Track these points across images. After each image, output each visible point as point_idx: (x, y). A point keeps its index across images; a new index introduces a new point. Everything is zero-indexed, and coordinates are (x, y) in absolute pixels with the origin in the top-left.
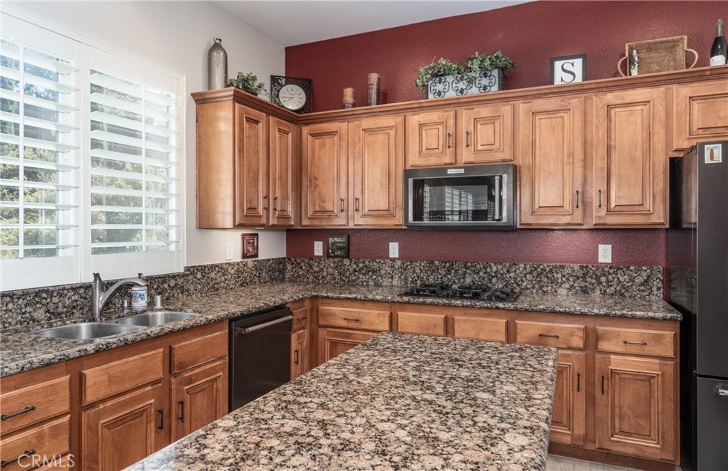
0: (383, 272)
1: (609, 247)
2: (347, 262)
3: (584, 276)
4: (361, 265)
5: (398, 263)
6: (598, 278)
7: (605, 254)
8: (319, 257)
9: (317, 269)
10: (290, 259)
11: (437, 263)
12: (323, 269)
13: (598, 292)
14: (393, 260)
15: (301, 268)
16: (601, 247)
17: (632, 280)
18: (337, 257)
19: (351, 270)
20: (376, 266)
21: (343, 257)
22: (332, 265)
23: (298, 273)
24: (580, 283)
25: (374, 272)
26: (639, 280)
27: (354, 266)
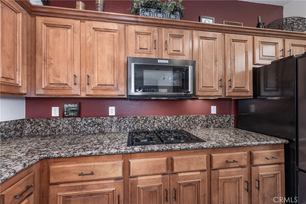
0: (105, 124)
1: (215, 107)
2: (78, 119)
3: (207, 120)
4: (89, 121)
5: (115, 118)
6: (212, 121)
7: (214, 110)
8: (56, 118)
9: (54, 126)
10: (29, 120)
11: (139, 117)
12: (59, 125)
13: (212, 126)
14: (112, 117)
15: (40, 125)
16: (212, 107)
17: (224, 121)
18: (71, 116)
19: (82, 125)
20: (100, 121)
21: (76, 117)
22: (67, 122)
23: (37, 129)
24: (205, 123)
25: (98, 125)
26: (227, 120)
27: (84, 122)
